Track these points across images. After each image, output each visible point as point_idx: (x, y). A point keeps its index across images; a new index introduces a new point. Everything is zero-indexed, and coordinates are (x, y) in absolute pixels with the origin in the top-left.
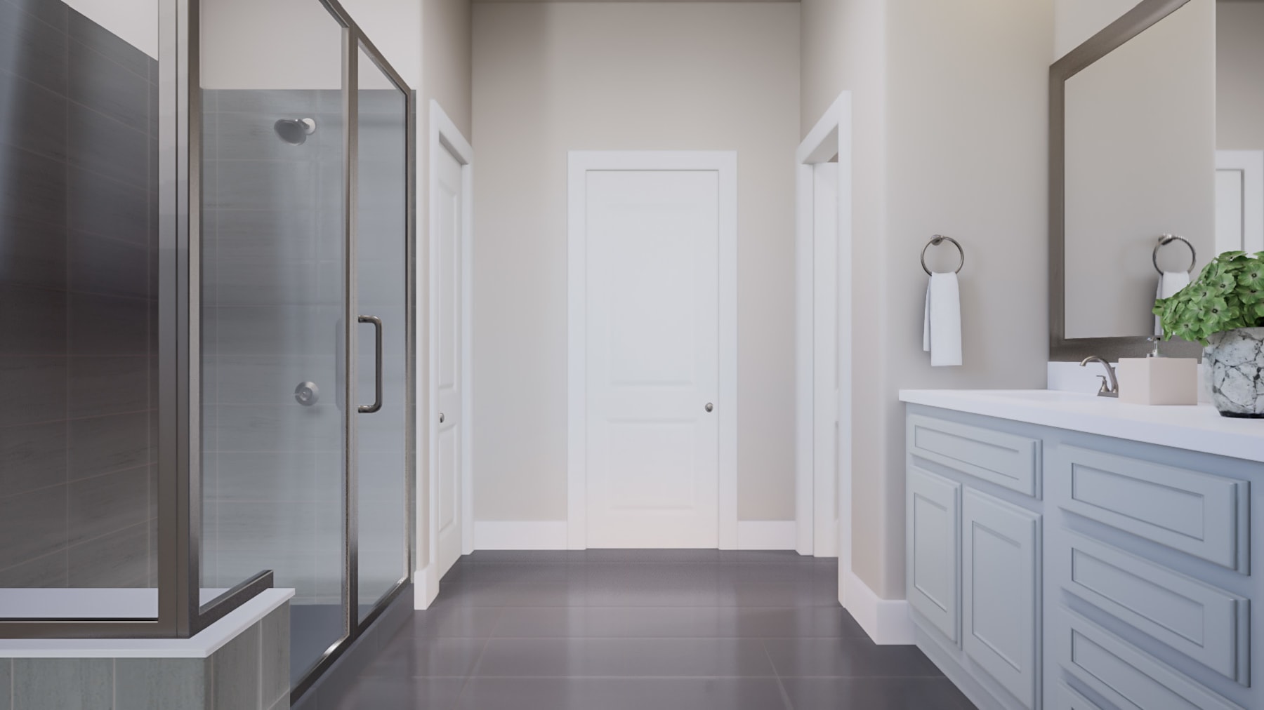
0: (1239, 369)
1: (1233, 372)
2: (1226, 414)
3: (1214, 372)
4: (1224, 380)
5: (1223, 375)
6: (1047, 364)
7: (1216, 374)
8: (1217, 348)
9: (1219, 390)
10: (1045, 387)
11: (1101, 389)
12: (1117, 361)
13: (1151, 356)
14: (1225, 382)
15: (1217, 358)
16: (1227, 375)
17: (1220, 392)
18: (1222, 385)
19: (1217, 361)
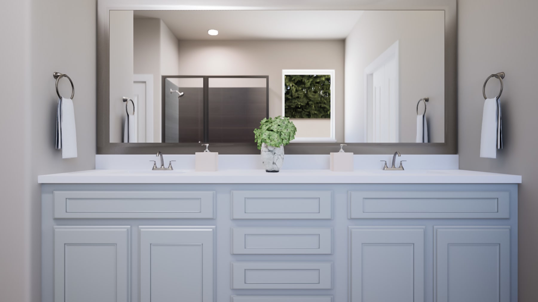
0: (281, 156)
1: (279, 157)
2: (267, 171)
3: (274, 157)
4: (277, 160)
5: (277, 158)
6: (95, 156)
7: (275, 157)
8: (275, 148)
9: (275, 163)
10: (95, 168)
11: (154, 167)
12: (195, 154)
13: (206, 151)
14: (277, 161)
15: (275, 152)
16: (278, 158)
17: (275, 164)
18: (276, 161)
19: (275, 153)
